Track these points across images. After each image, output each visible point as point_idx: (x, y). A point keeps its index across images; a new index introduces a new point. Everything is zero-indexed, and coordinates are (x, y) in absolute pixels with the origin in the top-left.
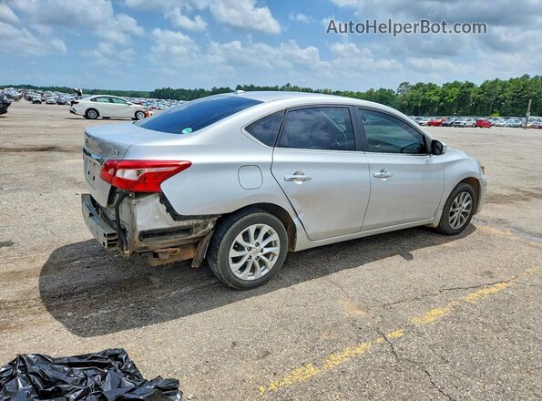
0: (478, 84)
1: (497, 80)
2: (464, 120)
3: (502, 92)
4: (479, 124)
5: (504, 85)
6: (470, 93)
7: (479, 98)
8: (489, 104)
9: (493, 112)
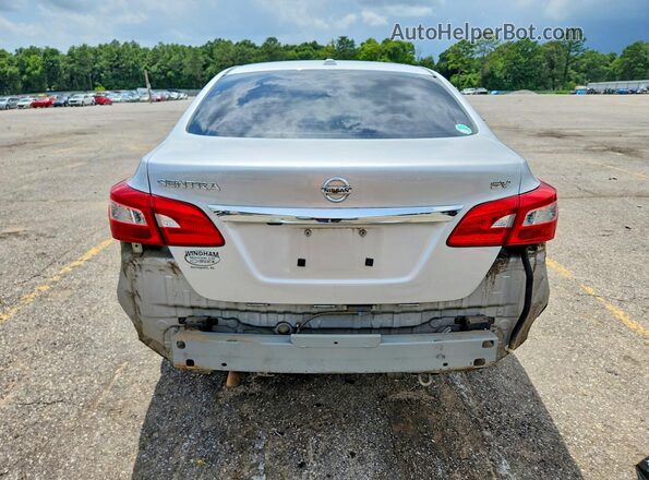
0: (64, 51)
1: (84, 46)
2: (80, 97)
3: (96, 62)
4: (99, 101)
5: (96, 52)
6: (57, 62)
7: (72, 69)
8: (87, 77)
9: (94, 86)
